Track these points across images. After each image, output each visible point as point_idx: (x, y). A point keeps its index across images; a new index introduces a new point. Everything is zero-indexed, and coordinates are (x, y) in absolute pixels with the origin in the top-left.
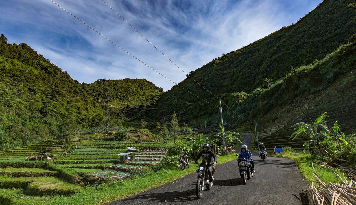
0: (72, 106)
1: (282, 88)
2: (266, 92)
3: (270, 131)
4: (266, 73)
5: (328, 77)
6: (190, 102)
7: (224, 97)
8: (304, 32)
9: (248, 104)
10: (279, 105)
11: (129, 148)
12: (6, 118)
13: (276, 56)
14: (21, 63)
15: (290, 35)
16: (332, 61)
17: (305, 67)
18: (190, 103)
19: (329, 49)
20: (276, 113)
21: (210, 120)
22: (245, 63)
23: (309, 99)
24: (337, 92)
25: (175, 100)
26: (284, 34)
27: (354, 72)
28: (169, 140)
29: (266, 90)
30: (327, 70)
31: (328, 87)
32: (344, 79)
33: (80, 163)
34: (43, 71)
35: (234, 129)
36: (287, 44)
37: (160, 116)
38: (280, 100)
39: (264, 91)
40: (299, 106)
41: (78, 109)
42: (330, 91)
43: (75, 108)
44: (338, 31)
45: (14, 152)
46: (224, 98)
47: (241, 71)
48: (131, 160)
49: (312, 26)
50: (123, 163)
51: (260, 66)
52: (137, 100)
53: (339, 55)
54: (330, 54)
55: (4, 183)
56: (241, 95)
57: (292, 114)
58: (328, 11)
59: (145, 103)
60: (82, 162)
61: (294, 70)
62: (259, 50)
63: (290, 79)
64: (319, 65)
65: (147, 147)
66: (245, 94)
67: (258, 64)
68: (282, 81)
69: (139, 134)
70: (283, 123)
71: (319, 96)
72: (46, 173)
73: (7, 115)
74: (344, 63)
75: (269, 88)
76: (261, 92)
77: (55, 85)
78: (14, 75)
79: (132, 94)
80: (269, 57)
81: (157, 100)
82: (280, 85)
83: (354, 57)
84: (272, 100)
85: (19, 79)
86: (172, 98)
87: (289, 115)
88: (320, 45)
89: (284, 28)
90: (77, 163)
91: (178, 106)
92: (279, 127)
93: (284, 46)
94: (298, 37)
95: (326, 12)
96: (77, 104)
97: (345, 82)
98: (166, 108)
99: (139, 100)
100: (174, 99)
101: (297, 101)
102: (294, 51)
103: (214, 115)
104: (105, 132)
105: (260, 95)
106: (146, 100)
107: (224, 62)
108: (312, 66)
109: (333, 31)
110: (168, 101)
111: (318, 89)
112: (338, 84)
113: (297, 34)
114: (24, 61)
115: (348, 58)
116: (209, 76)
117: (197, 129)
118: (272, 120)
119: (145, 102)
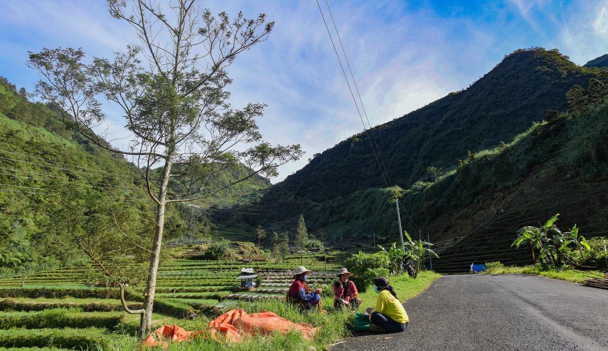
0: (133, 204)
1: (456, 182)
2: (432, 187)
3: (443, 245)
4: (430, 159)
5: (520, 167)
6: (314, 201)
7: (368, 194)
8: (480, 101)
9: (406, 205)
10: (452, 207)
11: (244, 270)
12: (32, 221)
13: (442, 134)
14: (50, 133)
15: (461, 105)
16: (524, 146)
17: (487, 152)
18: (314, 203)
19: (514, 128)
20: (449, 219)
21: (347, 229)
22: (397, 144)
23: (496, 198)
24: (534, 189)
25: (292, 198)
26: (452, 104)
27: (554, 162)
28: (291, 259)
29: (431, 184)
30: (519, 158)
31: (522, 182)
32: (542, 171)
33: (177, 292)
34: (81, 146)
35: (386, 242)
36: (457, 117)
37: (268, 222)
38: (453, 200)
39: (429, 186)
40: (481, 209)
41: (142, 208)
42: (524, 187)
43: (137, 208)
44: (525, 103)
45: (51, 276)
46: (368, 196)
47: (391, 154)
48: (257, 286)
49: (490, 94)
50: (247, 290)
51: (419, 149)
52: (230, 196)
53: (532, 137)
54: (520, 136)
55: (74, 320)
56: (394, 192)
57: (473, 220)
58: (510, 75)
59: (243, 201)
60: (181, 289)
61: (472, 156)
62: (416, 126)
63: (466, 169)
64: (507, 151)
65: (267, 269)
66: (400, 189)
67: (417, 145)
68: (455, 171)
69: (242, 249)
70: (462, 233)
71: (510, 194)
72: (133, 305)
73: (33, 216)
74: (539, 148)
75: (436, 181)
76: (424, 187)
77: (107, 169)
78: (46, 153)
79: (221, 187)
80: (432, 136)
81: (262, 196)
82: (452, 177)
83: (552, 140)
84: (442, 200)
85: (54, 158)
86: (286, 194)
87: (469, 221)
88: (502, 121)
89: (451, 95)
90: (172, 291)
91: (295, 207)
92: (456, 239)
93: (453, 121)
94: (472, 109)
95: (508, 75)
96: (141, 201)
97: (543, 176)
98: (277, 210)
99: (233, 196)
100: (290, 196)
101: (479, 202)
102: (467, 128)
103: (354, 221)
104: (188, 246)
105: (424, 192)
106: (245, 197)
107: (365, 142)
108: (497, 151)
109: (518, 102)
110: (280, 199)
111: (507, 184)
112: (535, 178)
113: (470, 104)
114: (54, 130)
115: (545, 141)
116: (343, 161)
117: (329, 243)
118: (443, 229)
119: (243, 199)
